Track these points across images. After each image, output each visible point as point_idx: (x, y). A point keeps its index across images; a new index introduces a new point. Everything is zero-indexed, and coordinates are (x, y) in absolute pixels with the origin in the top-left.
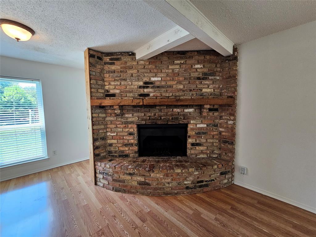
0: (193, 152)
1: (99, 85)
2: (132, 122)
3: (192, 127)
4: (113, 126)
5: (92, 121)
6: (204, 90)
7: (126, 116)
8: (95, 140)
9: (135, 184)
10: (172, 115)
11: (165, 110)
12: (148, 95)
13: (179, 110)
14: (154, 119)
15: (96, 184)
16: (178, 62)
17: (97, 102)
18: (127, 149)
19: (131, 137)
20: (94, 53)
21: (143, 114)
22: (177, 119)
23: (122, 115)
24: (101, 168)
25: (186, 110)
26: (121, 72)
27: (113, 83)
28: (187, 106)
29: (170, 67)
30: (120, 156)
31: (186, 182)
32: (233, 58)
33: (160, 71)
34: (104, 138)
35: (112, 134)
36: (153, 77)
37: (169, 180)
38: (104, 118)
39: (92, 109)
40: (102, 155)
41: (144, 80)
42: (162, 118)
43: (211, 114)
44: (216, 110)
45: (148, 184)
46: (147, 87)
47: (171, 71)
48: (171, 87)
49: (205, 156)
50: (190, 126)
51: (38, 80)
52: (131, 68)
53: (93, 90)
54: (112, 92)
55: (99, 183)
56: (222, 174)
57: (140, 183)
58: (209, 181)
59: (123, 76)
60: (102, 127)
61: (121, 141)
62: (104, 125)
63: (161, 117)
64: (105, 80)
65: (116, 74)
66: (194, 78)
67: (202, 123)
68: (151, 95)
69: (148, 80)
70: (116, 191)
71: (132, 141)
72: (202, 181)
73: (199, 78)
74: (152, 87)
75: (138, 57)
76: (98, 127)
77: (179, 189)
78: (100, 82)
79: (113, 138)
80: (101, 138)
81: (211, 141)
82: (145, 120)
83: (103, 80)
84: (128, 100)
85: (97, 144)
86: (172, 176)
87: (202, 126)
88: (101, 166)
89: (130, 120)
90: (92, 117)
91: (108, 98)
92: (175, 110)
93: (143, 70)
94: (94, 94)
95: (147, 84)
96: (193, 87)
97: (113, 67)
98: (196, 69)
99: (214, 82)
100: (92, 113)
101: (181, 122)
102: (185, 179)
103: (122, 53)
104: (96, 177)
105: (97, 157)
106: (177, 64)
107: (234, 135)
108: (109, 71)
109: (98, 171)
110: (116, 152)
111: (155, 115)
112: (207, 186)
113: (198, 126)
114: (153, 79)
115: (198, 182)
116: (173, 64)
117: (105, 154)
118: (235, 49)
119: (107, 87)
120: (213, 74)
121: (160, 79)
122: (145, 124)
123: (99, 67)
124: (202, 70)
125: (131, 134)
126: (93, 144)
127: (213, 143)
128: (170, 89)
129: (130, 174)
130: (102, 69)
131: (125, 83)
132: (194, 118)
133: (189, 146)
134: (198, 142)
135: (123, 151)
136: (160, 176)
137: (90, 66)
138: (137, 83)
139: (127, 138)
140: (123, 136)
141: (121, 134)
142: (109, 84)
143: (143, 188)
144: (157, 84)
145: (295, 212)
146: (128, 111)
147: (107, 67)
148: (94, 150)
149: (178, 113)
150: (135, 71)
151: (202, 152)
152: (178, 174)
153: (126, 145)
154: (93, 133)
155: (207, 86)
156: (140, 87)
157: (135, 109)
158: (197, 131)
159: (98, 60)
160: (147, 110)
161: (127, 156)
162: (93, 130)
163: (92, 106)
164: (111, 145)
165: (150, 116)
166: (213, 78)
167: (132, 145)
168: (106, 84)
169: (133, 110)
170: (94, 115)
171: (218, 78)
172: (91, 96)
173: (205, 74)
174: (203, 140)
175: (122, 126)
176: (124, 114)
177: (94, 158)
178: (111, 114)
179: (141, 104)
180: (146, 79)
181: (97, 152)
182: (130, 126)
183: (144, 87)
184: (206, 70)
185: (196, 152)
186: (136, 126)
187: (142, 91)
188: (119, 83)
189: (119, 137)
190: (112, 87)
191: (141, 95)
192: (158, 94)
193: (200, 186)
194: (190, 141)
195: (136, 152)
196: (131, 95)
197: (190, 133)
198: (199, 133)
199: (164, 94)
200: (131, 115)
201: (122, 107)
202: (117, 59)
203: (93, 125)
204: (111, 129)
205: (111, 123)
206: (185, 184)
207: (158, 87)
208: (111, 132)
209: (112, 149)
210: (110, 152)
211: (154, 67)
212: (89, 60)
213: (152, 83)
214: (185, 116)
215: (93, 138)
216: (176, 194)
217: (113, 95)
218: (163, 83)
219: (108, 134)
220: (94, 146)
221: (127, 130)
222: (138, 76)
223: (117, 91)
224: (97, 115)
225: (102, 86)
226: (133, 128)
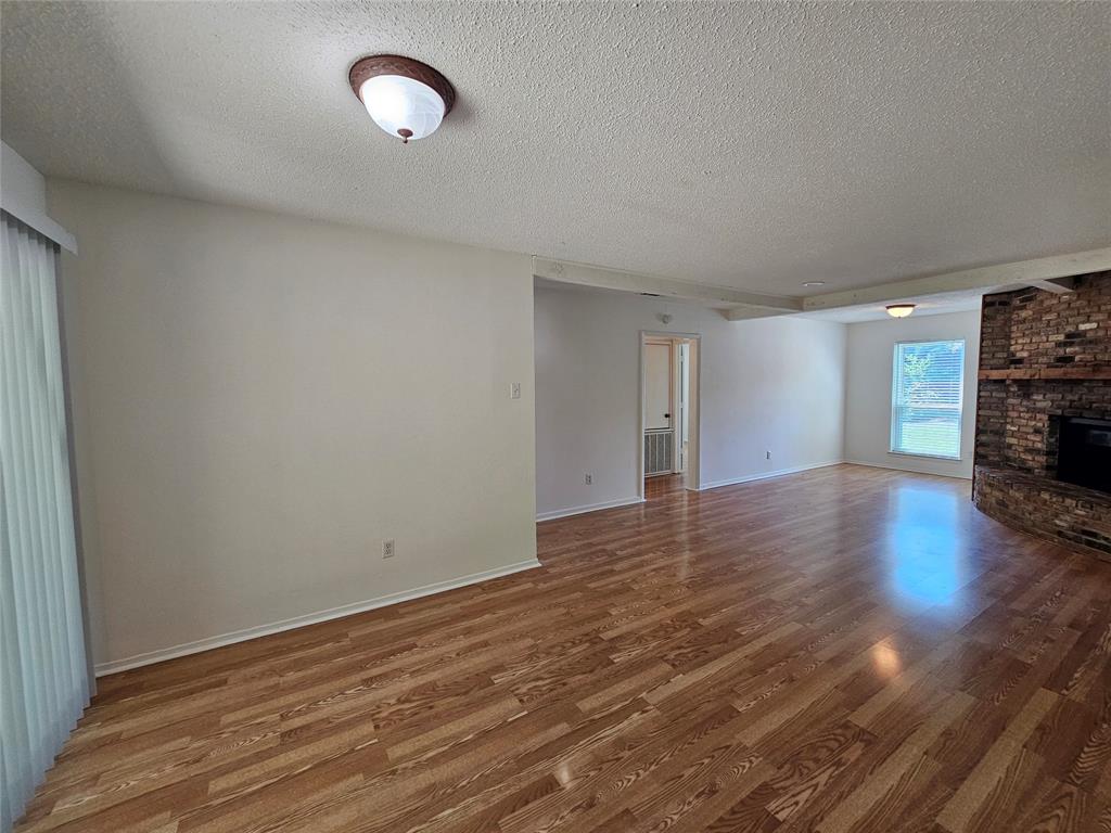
1: (998, 346)
2: (1042, 411)
4: (1015, 414)
5: (979, 403)
7: (1035, 397)
8: (978, 432)
11: (1100, 391)
12: (1071, 359)
14: (1078, 408)
17: (989, 374)
18: (1030, 458)
19: (1038, 438)
20: (994, 299)
21: (1060, 396)
23: (1027, 396)
24: (976, 474)
26: (1033, 320)
27: (1020, 341)
31: (1057, 522)
33: (1096, 309)
34: (1001, 433)
35: (1013, 428)
36: (1083, 323)
37: (1030, 508)
38: (1002, 400)
39: (979, 385)
40: (991, 458)
41: (1067, 330)
42: (1094, 405)
45: (1006, 506)
46: (1071, 344)
52: (1049, 310)
53: (984, 356)
54: (1019, 355)
59: (1036, 326)
60: (998, 413)
61: (1023, 442)
62: (1002, 412)
63: (1092, 403)
64: (1011, 335)
65: (1026, 325)
68: (1078, 358)
69: (1073, 330)
71: (1039, 445)
74: (1080, 344)
76: (989, 413)
77: (1046, 530)
78: (1000, 342)
79: (1013, 435)
80: (991, 432)
82: (1063, 408)
83: (1008, 337)
84: (1040, 369)
85: (983, 438)
86: (1035, 502)
88: (977, 470)
89: (1039, 405)
91: (1013, 366)
93: (1067, 312)
94: (987, 362)
95: (1071, 338)
97: (1024, 314)
100: (979, 391)
102: (1057, 516)
104: (973, 488)
105: (978, 458)
108: (1018, 321)
109: (975, 479)
110: (1015, 460)
111: (1080, 399)
114: (1083, 327)
115: (1085, 532)
117: (997, 459)
119: (1012, 348)
121: (1094, 325)
122: (1062, 416)
123: (1000, 317)
125: (1037, 431)
126: (976, 436)
130: (1008, 321)
131: (1038, 338)
135: (1024, 462)
136: (1020, 496)
137: (983, 321)
138: (1055, 337)
139: (1033, 438)
140: (1028, 433)
141: (1024, 429)
142: (1016, 343)
144: (1090, 335)
146: (1038, 390)
147: (1014, 316)
148: (976, 446)
150: (1053, 316)
152: (1044, 502)
153: (1030, 451)
154: (978, 421)
156: (1060, 344)
157: (1049, 386)
159: (1001, 307)
160: (1069, 388)
162: (978, 415)
163: (979, 381)
164: (1010, 446)
165: (1072, 401)
167: (1038, 452)
168: (1011, 342)
169: (1045, 388)
170: (982, 394)
172: (981, 365)
175: (1027, 416)
176: (1031, 394)
179: (1051, 376)
180: (1070, 329)
181: (982, 451)
182: (1038, 416)
183: (1066, 344)
186: (1046, 417)
187: (1061, 352)
188: (1028, 341)
189: (1022, 436)
190: (1021, 348)
191: (1059, 360)
192: (1090, 357)
193: (1089, 543)
196: (1045, 360)
199: (1099, 357)
200: (1041, 397)
202: (1030, 299)
203: (979, 409)
204: (1012, 418)
205: (1013, 410)
206: (1056, 525)
207: (1091, 342)
208: (1013, 424)
209: (1010, 454)
210: (1008, 459)
211: (1085, 303)
212: (983, 312)
213: (1080, 335)
215: (977, 428)
216: (1039, 535)
217: (1020, 361)
218: (1101, 333)
219: (1008, 427)
220: (977, 441)
221: (1034, 423)
222: (1058, 324)
223: (1025, 354)
224: (988, 394)
225: (1003, 346)
226: (1042, 422)
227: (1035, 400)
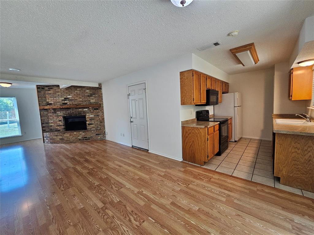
0: (89, 127)
1: (43, 100)
2: (60, 116)
3: (87, 117)
4: (52, 118)
5: (41, 116)
6: (91, 101)
8: (42, 124)
9: (58, 139)
10: (78, 112)
11: (75, 110)
12: (66, 104)
13: (81, 110)
14: (70, 114)
15: (44, 143)
16: (79, 89)
17: (42, 107)
18: (59, 127)
19: (61, 122)
20: (40, 87)
21: (65, 112)
22: (80, 113)
23: (55, 112)
24: (45, 135)
25: (84, 110)
26: (53, 94)
27: (50, 99)
28: (84, 108)
29: (75, 91)
30: (56, 131)
32: (99, 88)
33: (71, 93)
34: (48, 123)
35: (52, 121)
37: (72, 137)
38: (47, 114)
40: (47, 130)
43: (95, 111)
44: (97, 109)
45: (64, 139)
46: (66, 100)
47: (76, 93)
48: (76, 100)
49: (95, 129)
50: (87, 116)
51: (14, 97)
52: (58, 92)
53: (40, 102)
54: (50, 102)
55: (45, 142)
56: (97, 135)
57: (60, 139)
58: (90, 137)
59: (55, 95)
60: (46, 118)
61: (56, 124)
63: (73, 113)
64: (46, 97)
65: (51, 95)
66: (87, 96)
67: (92, 115)
68: (68, 103)
69: (66, 97)
70: (51, 143)
71: (61, 124)
72: (86, 137)
73: (88, 96)
74: (68, 100)
75: (61, 87)
76: (44, 118)
77: (77, 140)
79: (52, 123)
80: (46, 123)
81: (97, 122)
82: (66, 114)
83: (45, 98)
84: (58, 106)
85: (44, 125)
86: (73, 135)
87: (92, 116)
88: (45, 134)
89: (59, 114)
90: (40, 114)
91: (48, 105)
92: (79, 110)
93: (63, 93)
94: (41, 104)
95: (66, 99)
96: (86, 100)
97: (50, 92)
98: (87, 92)
99: (95, 97)
100: (40, 112)
101: (82, 115)
102: (78, 136)
103: (53, 86)
104: (44, 140)
105: (44, 131)
106: (78, 90)
107: (103, 119)
108: (48, 94)
109: (44, 137)
110: (54, 129)
111: (70, 112)
112: (89, 139)
113: (90, 116)
114: (68, 97)
115: (85, 138)
116: (77, 90)
117: (48, 130)
118: (100, 85)
119: (47, 101)
120: (94, 94)
122: (66, 116)
123: (42, 92)
124: (90, 92)
125: (60, 121)
126: (42, 125)
127: (97, 123)
128: (76, 101)
129: (56, 136)
130: (45, 93)
131: (56, 99)
132: (88, 113)
133: (87, 125)
134: (91, 123)
135: (57, 129)
136: (68, 135)
137: (38, 92)
138: (61, 99)
139: (59, 123)
140: (57, 122)
141: (56, 121)
142: (49, 99)
143: (62, 141)
144: (70, 99)
145: (111, 143)
146: (58, 111)
147: (46, 92)
148: (42, 128)
149: (81, 111)
150: (60, 93)
151: (93, 127)
152: (75, 134)
153: (58, 126)
154: (41, 121)
155: (92, 99)
156: (63, 100)
157: (61, 110)
158: (90, 119)
159: (42, 89)
160: (67, 110)
161: (59, 131)
162: (41, 119)
163: (40, 109)
164: (51, 126)
165: (68, 113)
166: (94, 96)
167: (61, 125)
168: (47, 99)
169: (60, 110)
171: (97, 96)
172: (39, 105)
173: (91, 94)
174: (93, 122)
175: (56, 117)
176: (56, 112)
177: (42, 131)
178: (50, 112)
179: (61, 108)
180: (65, 97)
181: (44, 129)
182: (59, 117)
183: (64, 100)
184: (91, 93)
185: (91, 127)
186: (62, 117)
187: (63, 102)
188: (53, 99)
189: (54, 122)
190: (50, 101)
191: (63, 104)
192: (71, 103)
193: (86, 139)
194: (87, 122)
195: (63, 129)
196: (59, 104)
197: (87, 119)
198: (91, 119)
199: (74, 103)
200: (59, 113)
201: (54, 109)
202: (51, 88)
204: (51, 119)
205: (51, 116)
206: (79, 138)
207: (71, 100)
208: (51, 120)
209: (52, 128)
210: (51, 129)
211: (68, 91)
212: (37, 90)
213: (68, 98)
214: (84, 112)
215: (41, 123)
216: (75, 142)
217: (51, 104)
218: (73, 98)
219: (50, 121)
220: (42, 126)
221: (58, 119)
222: (61, 95)
223: (52, 102)
224: (43, 113)
225: (45, 100)
226: (61, 118)
227: (58, 114)
